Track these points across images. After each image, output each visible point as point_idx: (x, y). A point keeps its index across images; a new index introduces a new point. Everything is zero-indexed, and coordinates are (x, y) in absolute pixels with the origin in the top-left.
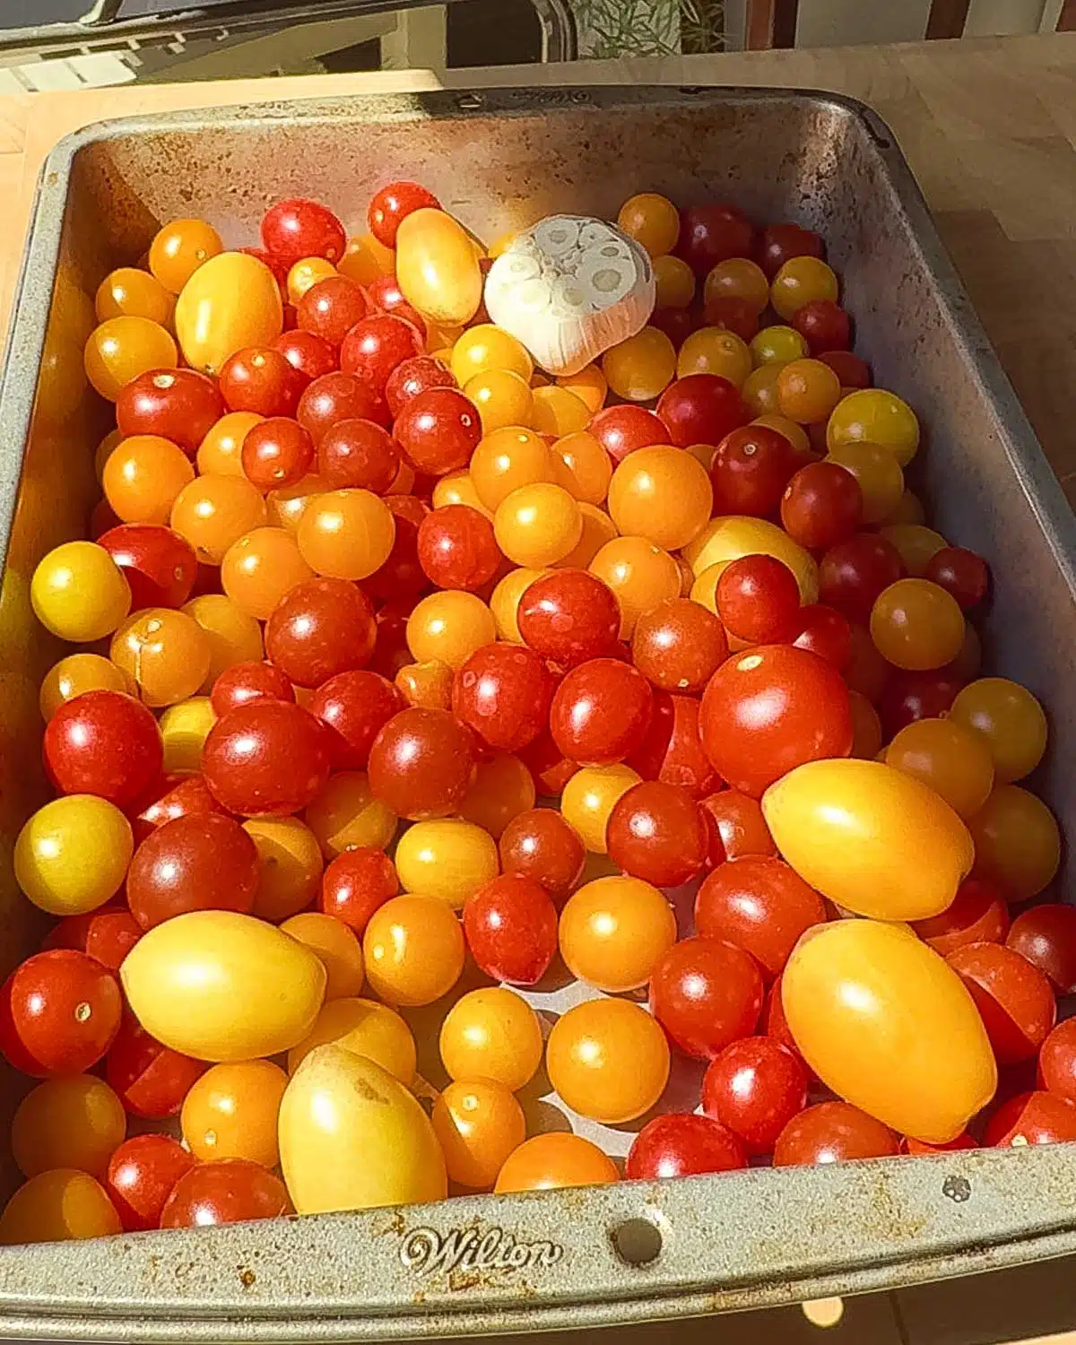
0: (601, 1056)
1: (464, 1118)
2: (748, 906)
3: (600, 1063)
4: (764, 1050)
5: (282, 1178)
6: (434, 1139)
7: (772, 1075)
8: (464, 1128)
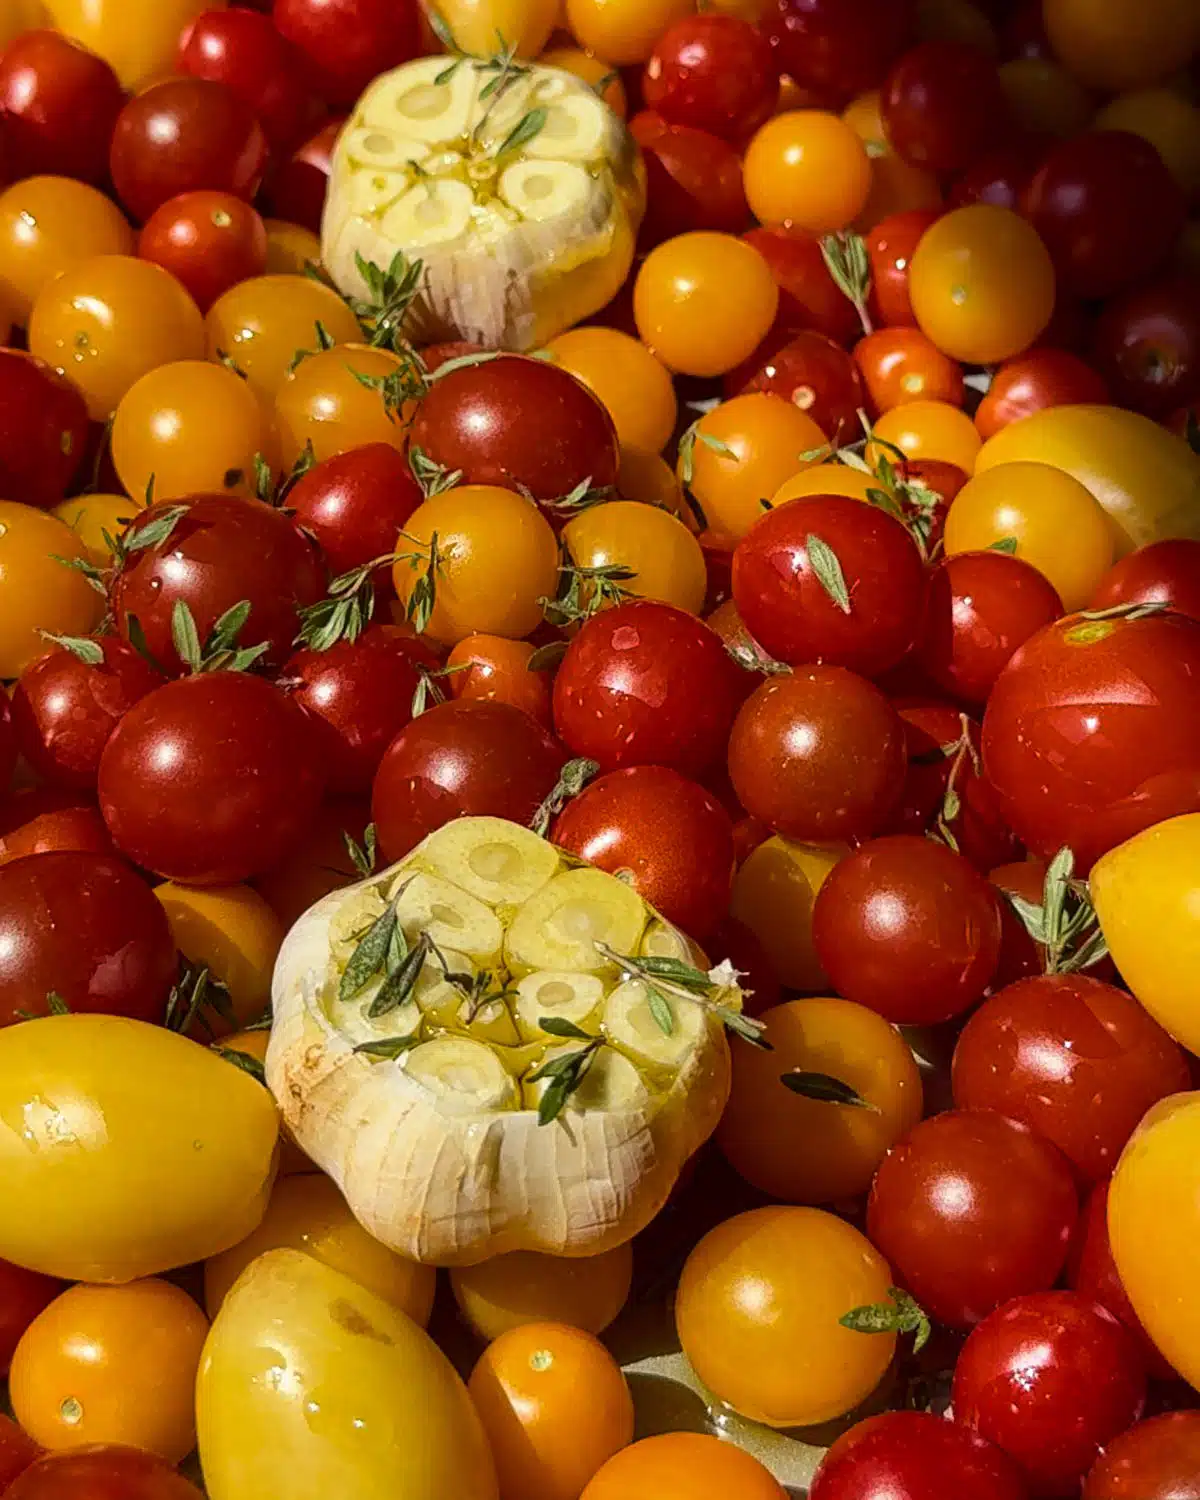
0: (774, 1305)
1: (525, 1391)
2: (1050, 1060)
3: (773, 1318)
4: (1069, 1314)
5: (201, 1485)
6: (475, 1420)
7: (1083, 1357)
8: (524, 1408)
